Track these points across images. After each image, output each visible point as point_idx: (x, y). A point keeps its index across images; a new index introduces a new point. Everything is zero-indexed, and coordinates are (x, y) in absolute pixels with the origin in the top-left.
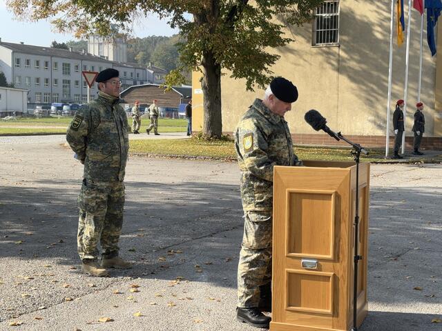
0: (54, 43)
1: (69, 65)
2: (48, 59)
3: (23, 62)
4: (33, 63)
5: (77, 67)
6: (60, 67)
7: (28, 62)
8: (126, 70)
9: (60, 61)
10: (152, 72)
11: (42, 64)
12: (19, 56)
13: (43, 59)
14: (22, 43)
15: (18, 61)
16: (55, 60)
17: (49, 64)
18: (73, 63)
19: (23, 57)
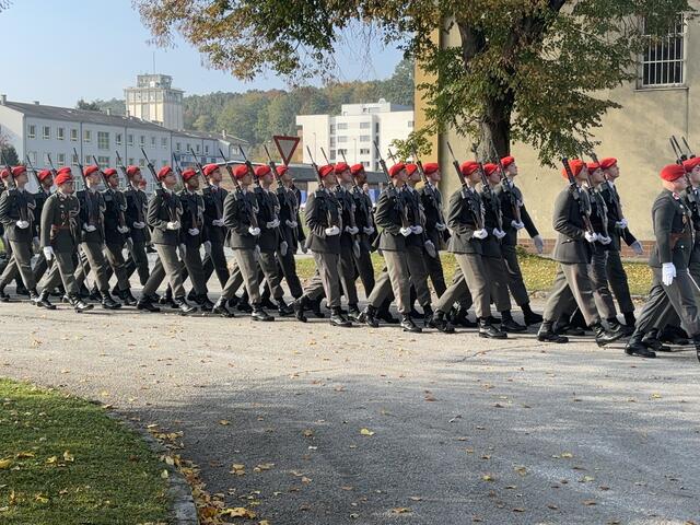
0: (81, 104)
1: (107, 134)
2: (76, 126)
3: (39, 131)
4: (54, 132)
5: (119, 137)
6: (94, 137)
7: (47, 131)
8: (188, 141)
9: (95, 129)
10: (228, 144)
11: (68, 134)
12: (33, 121)
13: (68, 127)
14: (37, 103)
15: (32, 129)
16: (86, 127)
17: (78, 134)
18: (113, 131)
19: (40, 124)
